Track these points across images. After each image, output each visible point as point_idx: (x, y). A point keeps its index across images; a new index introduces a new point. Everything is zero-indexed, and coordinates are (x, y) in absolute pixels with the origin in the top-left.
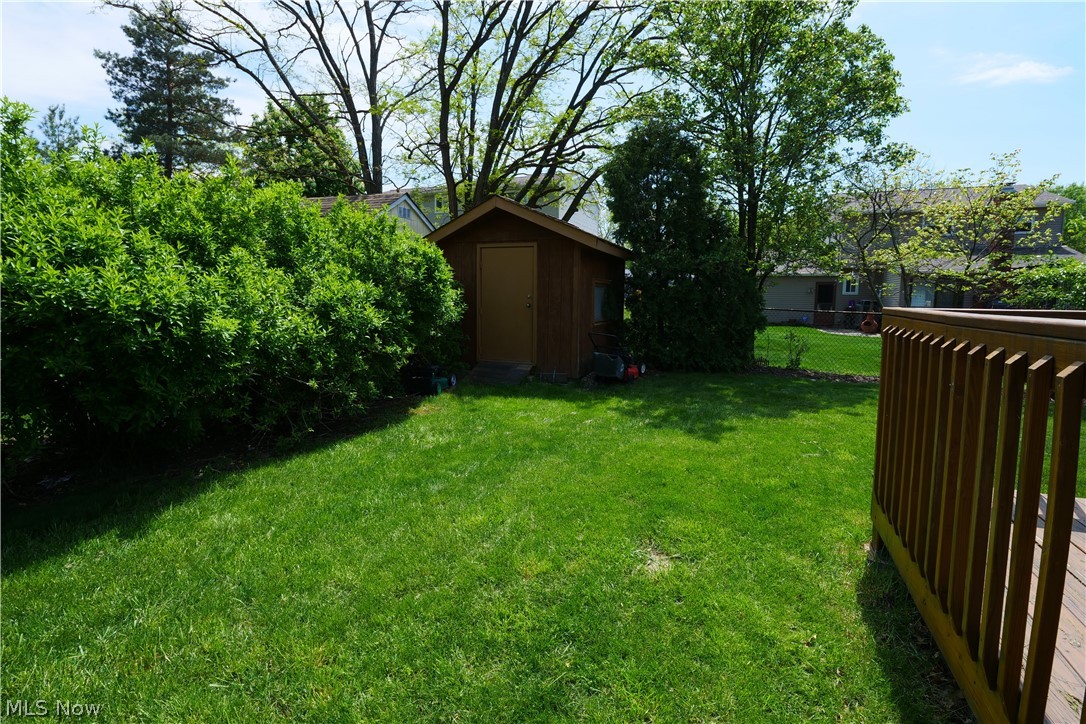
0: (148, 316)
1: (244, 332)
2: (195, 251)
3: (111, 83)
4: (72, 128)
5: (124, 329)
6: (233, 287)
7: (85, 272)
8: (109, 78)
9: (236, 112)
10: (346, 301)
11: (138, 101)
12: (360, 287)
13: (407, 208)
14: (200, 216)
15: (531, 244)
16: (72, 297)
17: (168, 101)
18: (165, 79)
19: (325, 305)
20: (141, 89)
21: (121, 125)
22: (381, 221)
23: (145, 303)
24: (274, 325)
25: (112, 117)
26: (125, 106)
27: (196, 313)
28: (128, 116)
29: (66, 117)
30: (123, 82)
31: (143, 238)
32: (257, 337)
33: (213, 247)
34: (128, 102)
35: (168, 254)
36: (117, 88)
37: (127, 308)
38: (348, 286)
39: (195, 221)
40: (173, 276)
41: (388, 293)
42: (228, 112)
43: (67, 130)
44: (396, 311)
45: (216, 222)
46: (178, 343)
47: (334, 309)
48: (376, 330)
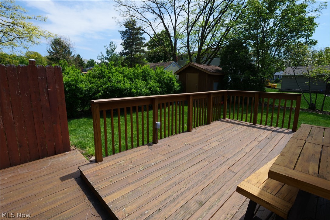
0: (125, 89)
1: (137, 91)
2: (131, 80)
3: (121, 37)
4: (114, 46)
5: (123, 91)
6: (136, 85)
7: (119, 84)
8: (121, 36)
9: (145, 40)
10: (154, 87)
11: (126, 40)
12: (157, 84)
13: (175, 64)
14: (132, 75)
15: (197, 73)
16: (118, 87)
17: (132, 39)
18: (131, 34)
19: (150, 87)
20: (127, 37)
21: (123, 46)
22: (162, 71)
23: (125, 88)
24: (142, 91)
25: (122, 44)
26: (124, 42)
27: (131, 89)
28: (124, 44)
29: (113, 44)
30: (124, 37)
31: (125, 79)
32: (139, 92)
33: (134, 79)
34: (124, 41)
35: (128, 81)
36: (122, 38)
37: (123, 88)
38: (154, 84)
39: (132, 76)
40: (128, 84)
41: (162, 85)
42: (144, 40)
43: (113, 46)
44: (163, 88)
45: (134, 76)
46: (129, 93)
47: (151, 88)
48: (159, 92)
